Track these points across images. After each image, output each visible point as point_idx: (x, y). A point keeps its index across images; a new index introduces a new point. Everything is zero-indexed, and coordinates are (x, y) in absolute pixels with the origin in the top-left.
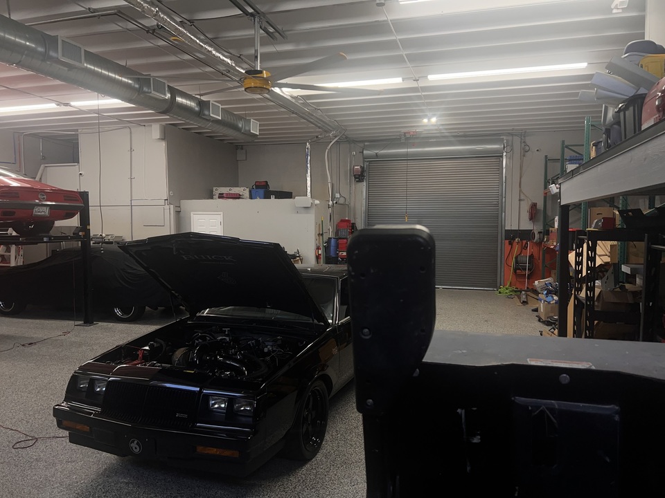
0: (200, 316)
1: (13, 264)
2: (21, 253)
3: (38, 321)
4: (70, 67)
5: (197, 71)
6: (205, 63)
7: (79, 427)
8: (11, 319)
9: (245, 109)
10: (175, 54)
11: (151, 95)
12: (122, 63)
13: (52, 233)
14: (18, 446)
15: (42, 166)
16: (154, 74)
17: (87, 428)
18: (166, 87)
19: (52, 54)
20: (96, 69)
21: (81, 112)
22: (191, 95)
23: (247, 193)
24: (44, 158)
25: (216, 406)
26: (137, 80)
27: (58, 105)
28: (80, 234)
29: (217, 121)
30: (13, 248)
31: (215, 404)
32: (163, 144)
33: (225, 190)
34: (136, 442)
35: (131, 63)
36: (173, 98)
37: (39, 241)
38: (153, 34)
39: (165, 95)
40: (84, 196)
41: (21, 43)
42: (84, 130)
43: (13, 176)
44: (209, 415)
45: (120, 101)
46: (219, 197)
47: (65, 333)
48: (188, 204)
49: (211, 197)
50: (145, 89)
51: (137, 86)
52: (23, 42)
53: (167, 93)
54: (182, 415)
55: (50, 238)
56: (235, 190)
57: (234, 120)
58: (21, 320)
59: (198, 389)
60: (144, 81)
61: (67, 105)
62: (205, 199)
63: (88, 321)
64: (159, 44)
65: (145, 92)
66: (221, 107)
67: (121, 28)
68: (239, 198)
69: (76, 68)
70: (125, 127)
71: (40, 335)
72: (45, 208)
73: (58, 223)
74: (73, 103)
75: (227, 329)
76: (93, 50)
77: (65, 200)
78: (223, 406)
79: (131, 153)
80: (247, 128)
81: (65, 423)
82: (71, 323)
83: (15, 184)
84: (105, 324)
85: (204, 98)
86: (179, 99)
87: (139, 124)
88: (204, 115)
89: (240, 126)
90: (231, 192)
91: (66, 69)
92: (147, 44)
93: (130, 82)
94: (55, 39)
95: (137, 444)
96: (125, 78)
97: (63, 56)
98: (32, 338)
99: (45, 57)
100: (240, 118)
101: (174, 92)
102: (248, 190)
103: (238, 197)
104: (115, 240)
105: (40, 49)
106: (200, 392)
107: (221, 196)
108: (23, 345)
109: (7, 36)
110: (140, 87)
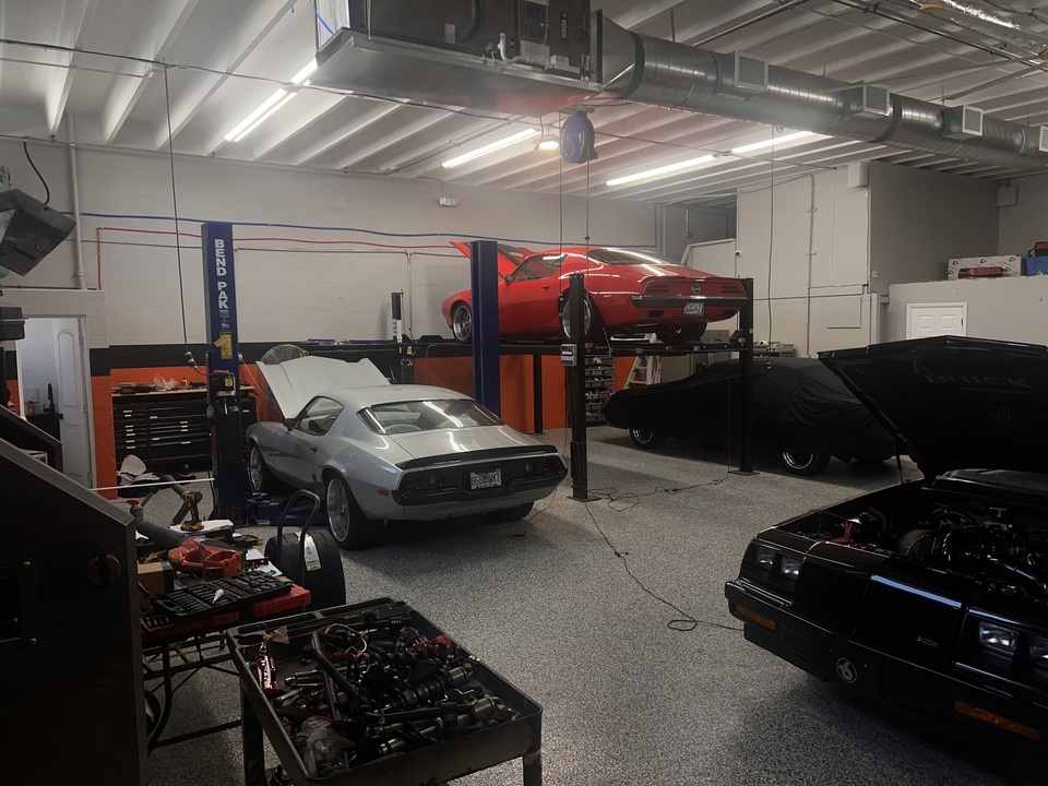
0: (944, 480)
1: (649, 382)
2: (659, 367)
3: (680, 460)
4: (747, 95)
5: (944, 57)
6: (958, 40)
7: (759, 619)
8: (649, 454)
9: (1027, 109)
10: (905, 37)
11: (861, 114)
12: (818, 72)
13: (704, 339)
14: (673, 625)
15: (688, 247)
16: (868, 79)
17: (771, 624)
18: (888, 96)
19: (727, 81)
20: (782, 90)
21: (745, 161)
22: (926, 103)
23: (1017, 265)
24: (690, 235)
25: (993, 640)
26: (842, 95)
27: (715, 156)
28: (740, 340)
29: (973, 141)
30: (650, 360)
31: (990, 636)
32: (866, 194)
33: (971, 263)
34: (847, 664)
35: (831, 69)
36: (898, 112)
37: (688, 350)
38: (875, 13)
39: (885, 110)
40: (747, 285)
41: (687, 74)
42: (745, 189)
43: (659, 262)
44: (979, 652)
45: (810, 133)
46: (960, 276)
47: (717, 482)
48: (901, 291)
49: (943, 275)
50: (854, 107)
51: (840, 104)
52: (691, 72)
53: (888, 105)
54: (927, 641)
55: (701, 346)
56: (992, 262)
57: (1005, 133)
58: (660, 457)
59: (959, 605)
60: (852, 94)
61: (727, 153)
62: (933, 280)
63: (746, 469)
64: (880, 27)
65: (852, 112)
66: (983, 112)
67: (822, 17)
68: (1000, 275)
69: (756, 95)
70: (805, 175)
71: (685, 479)
72: (698, 305)
73: (711, 326)
74: (735, 151)
75: (1000, 510)
76: (777, 62)
77: (724, 292)
78: (1006, 643)
79: (812, 216)
80: (1031, 145)
81: (740, 608)
82: (725, 468)
83: (660, 274)
84: (770, 475)
85: (950, 104)
86: (907, 114)
87: (827, 166)
88: (951, 133)
89: (1017, 141)
90: (983, 265)
91: (742, 98)
92: (862, 32)
93: (830, 99)
94: (729, 59)
95: (850, 668)
96: (823, 95)
97: (740, 80)
98: (676, 482)
99: (717, 87)
100: (1017, 127)
101: (899, 102)
102: (1019, 259)
103: (998, 273)
104: (784, 350)
105: (712, 78)
106: (963, 610)
107: (964, 274)
108: (667, 491)
109: (672, 68)
110: (845, 106)
